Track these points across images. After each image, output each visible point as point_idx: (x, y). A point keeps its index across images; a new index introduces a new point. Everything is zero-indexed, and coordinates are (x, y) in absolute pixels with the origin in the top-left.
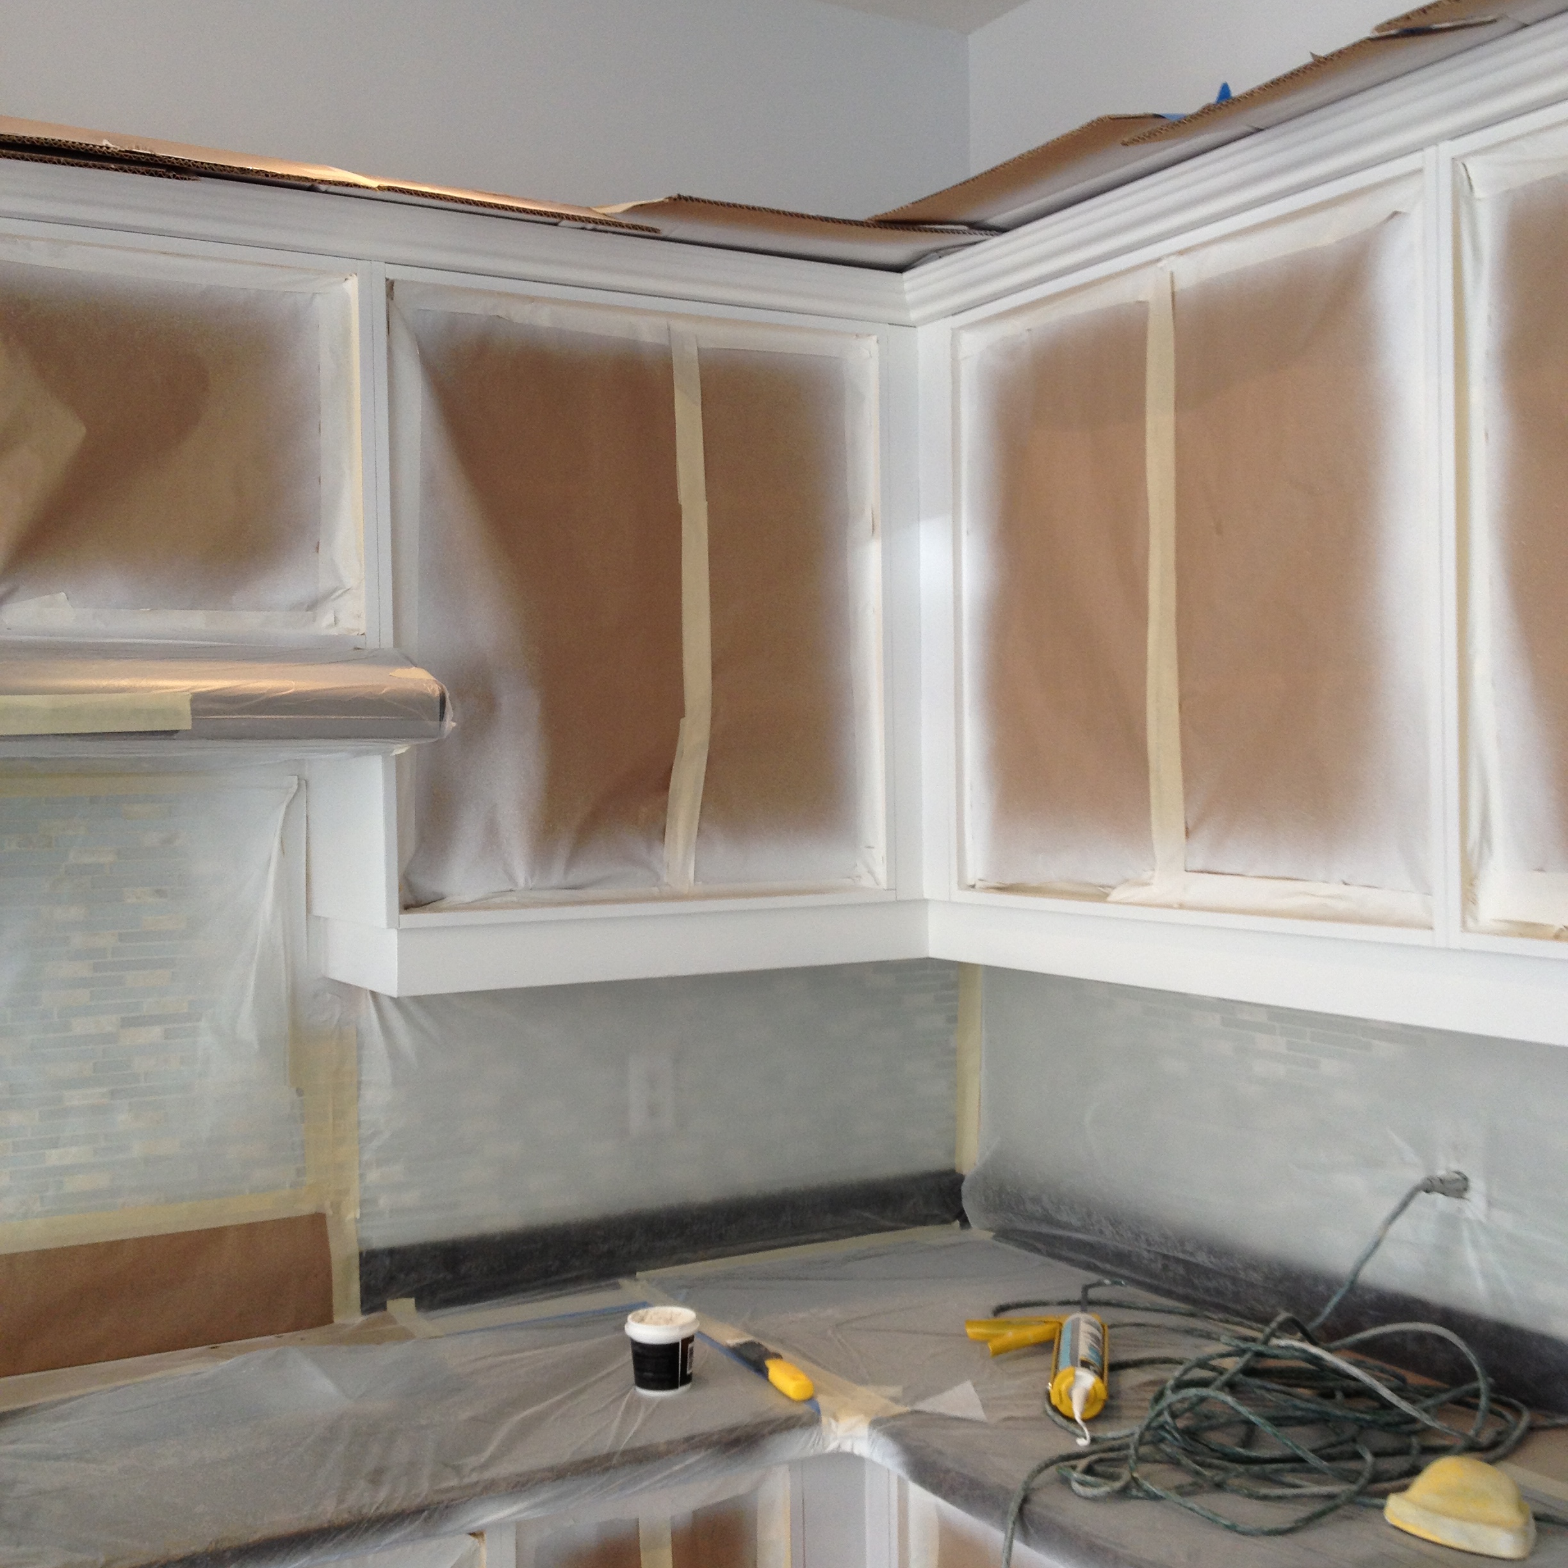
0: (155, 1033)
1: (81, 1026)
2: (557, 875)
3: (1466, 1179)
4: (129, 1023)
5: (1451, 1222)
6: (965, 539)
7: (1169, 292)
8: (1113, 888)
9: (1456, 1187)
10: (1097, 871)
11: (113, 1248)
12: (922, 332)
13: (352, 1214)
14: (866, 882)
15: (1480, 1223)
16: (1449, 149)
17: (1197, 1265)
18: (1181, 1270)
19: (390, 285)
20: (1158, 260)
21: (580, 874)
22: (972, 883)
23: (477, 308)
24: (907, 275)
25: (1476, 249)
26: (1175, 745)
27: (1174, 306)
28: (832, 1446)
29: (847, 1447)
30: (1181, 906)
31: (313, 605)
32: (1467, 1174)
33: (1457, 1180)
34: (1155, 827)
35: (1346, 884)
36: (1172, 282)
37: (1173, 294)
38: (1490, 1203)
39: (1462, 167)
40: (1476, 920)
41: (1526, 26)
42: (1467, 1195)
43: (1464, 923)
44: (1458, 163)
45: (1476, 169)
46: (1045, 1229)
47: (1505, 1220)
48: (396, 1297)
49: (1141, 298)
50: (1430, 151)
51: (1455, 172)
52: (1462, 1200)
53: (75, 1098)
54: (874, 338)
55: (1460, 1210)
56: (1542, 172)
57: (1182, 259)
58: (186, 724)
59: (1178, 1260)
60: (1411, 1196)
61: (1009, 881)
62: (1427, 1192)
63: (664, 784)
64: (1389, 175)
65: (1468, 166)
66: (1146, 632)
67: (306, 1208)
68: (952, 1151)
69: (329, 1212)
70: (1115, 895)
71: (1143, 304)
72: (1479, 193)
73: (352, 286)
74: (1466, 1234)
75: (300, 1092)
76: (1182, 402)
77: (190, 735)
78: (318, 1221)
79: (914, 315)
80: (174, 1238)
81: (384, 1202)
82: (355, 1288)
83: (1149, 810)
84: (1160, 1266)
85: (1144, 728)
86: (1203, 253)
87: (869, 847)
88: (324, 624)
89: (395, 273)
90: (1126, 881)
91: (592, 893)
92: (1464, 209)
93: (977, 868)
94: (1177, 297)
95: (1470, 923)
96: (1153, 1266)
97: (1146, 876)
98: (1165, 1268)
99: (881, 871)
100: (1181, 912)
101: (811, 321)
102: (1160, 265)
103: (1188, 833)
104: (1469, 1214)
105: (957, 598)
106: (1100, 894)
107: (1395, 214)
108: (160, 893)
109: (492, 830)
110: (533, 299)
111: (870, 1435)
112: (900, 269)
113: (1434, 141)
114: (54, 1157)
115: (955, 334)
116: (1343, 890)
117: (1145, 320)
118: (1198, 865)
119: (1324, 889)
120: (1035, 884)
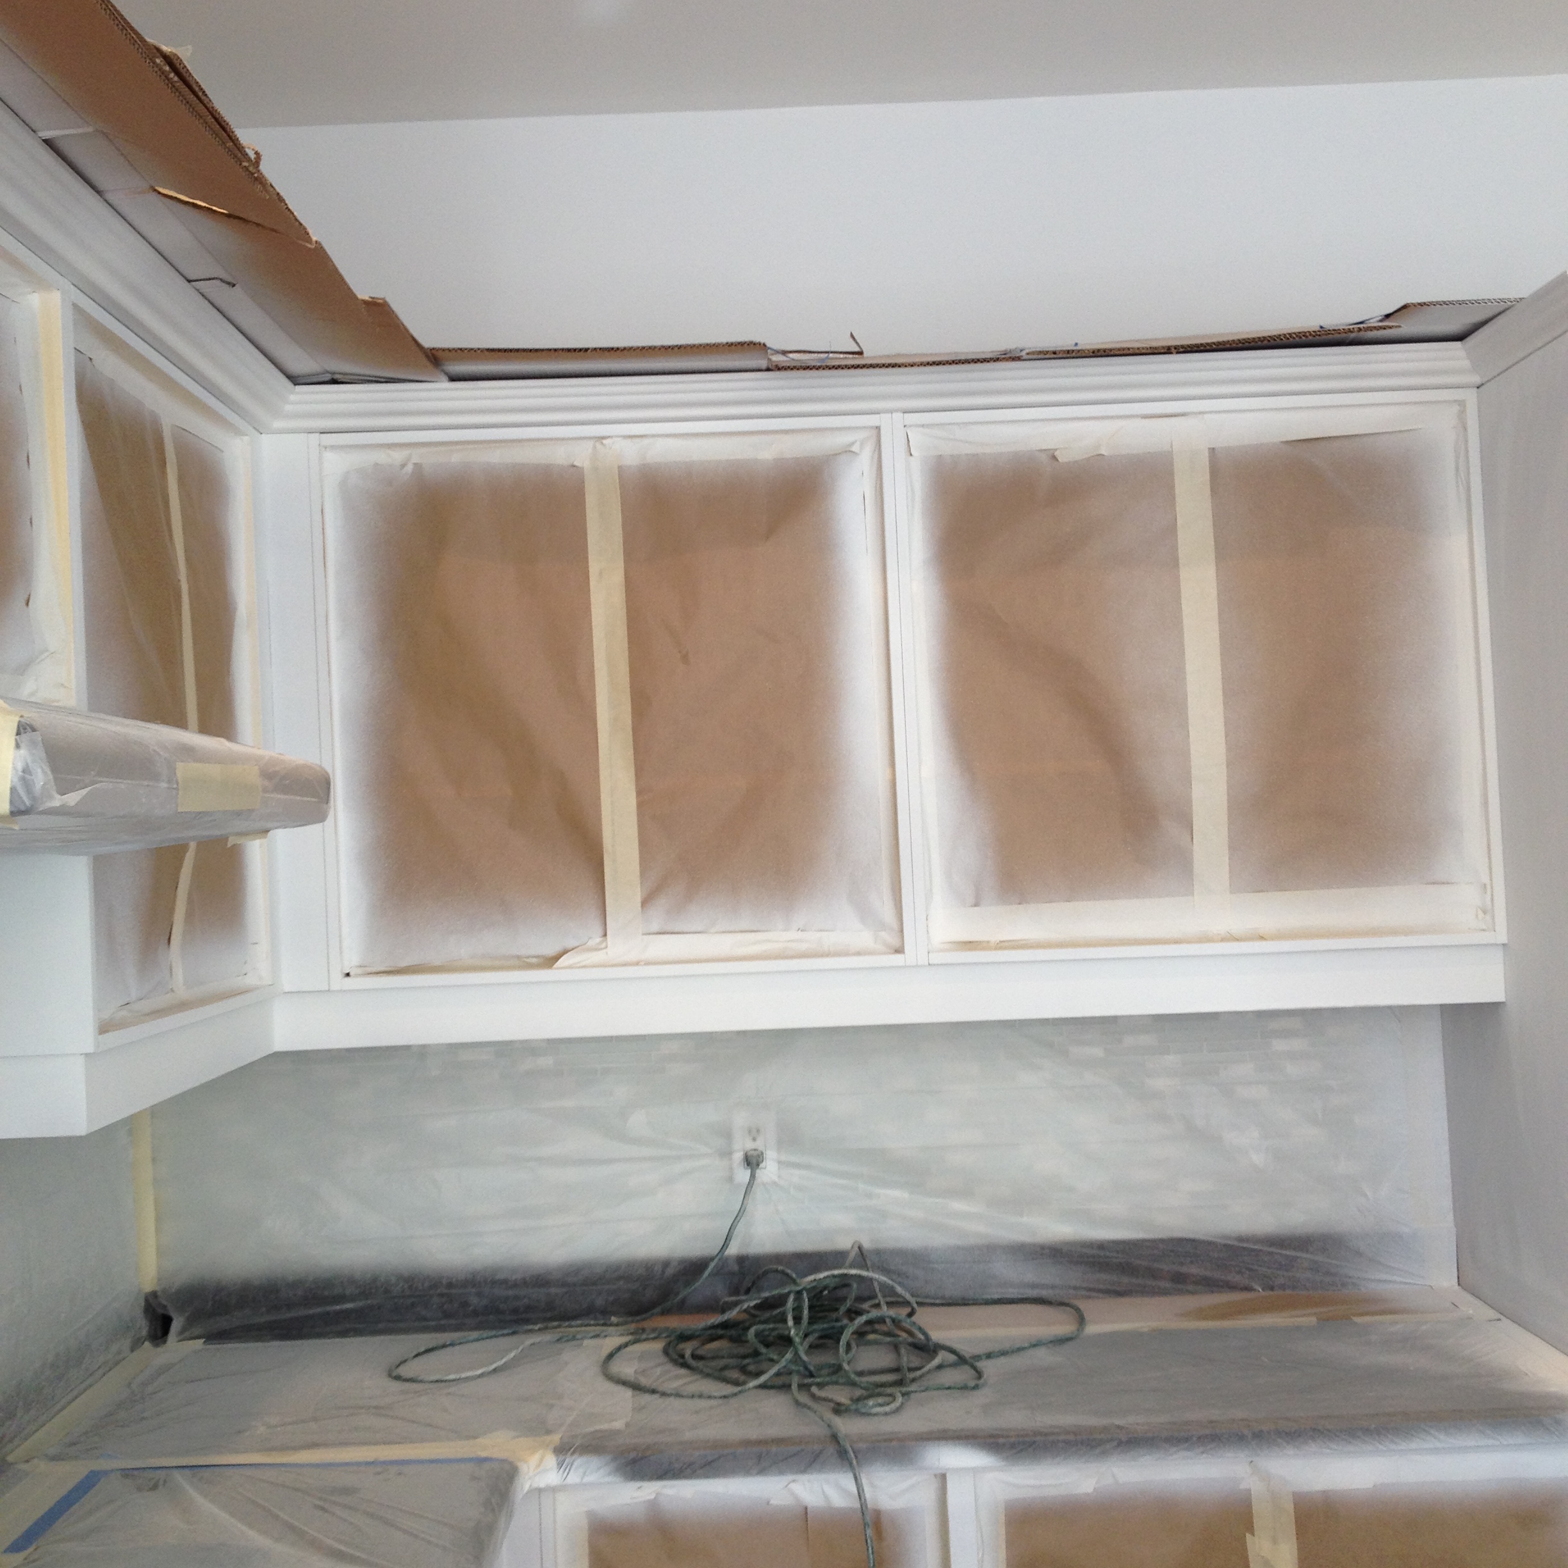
3: (763, 1153)
7: (614, 465)
8: (560, 957)
14: (253, 979)
16: (901, 418)
22: (344, 970)
27: (620, 475)
30: (640, 963)
32: (762, 1149)
35: (803, 930)
37: (619, 468)
44: (905, 430)
49: (573, 464)
50: (885, 416)
52: (759, 1170)
54: (246, 439)
57: (628, 443)
64: (846, 424)
65: (909, 433)
70: (562, 963)
71: (578, 469)
72: (914, 452)
86: (646, 441)
93: (351, 953)
94: (624, 471)
99: (264, 967)
100: (640, 967)
102: (603, 442)
103: (644, 903)
107: (848, 451)
112: (295, 380)
115: (321, 450)
116: (800, 935)
117: (581, 482)
118: (655, 927)
119: (780, 937)
120: (437, 963)
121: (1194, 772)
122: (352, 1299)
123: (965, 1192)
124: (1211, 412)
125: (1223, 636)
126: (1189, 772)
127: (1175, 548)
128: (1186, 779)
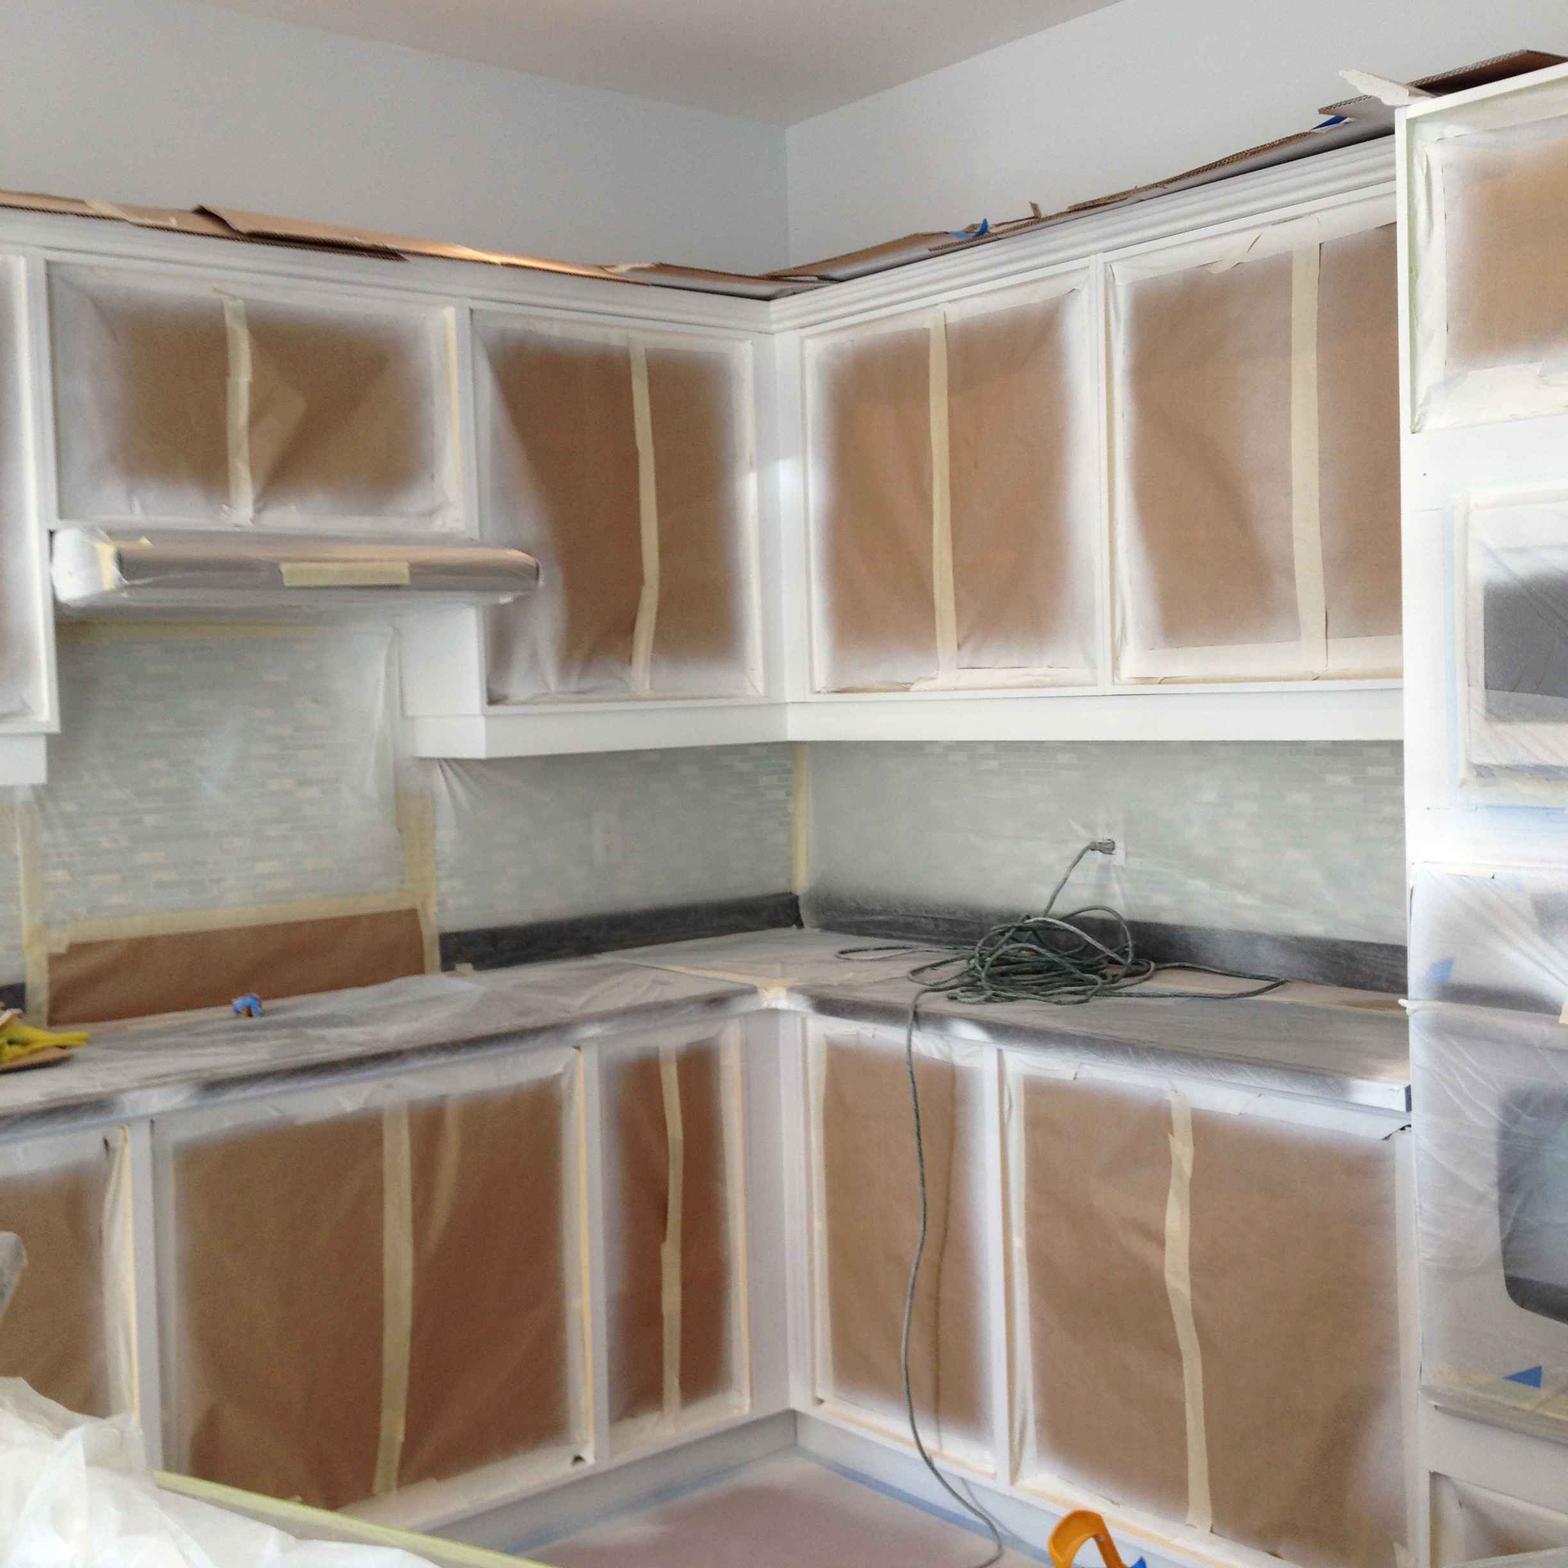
0: (313, 792)
1: (274, 785)
2: (573, 687)
3: (1114, 843)
4: (304, 783)
5: (1105, 869)
6: (810, 471)
7: (943, 323)
8: (912, 684)
9: (1107, 848)
10: (902, 674)
11: (297, 926)
12: (778, 338)
13: (433, 909)
14: (751, 692)
15: (1121, 867)
16: (1102, 257)
17: (957, 921)
18: (947, 926)
19: (472, 311)
20: (936, 305)
21: (586, 684)
22: (818, 690)
23: (518, 325)
24: (772, 303)
25: (1117, 313)
26: (950, 594)
27: (946, 332)
28: (765, 1005)
29: (773, 1005)
30: (956, 689)
31: (431, 514)
32: (1114, 840)
33: (1108, 843)
34: (939, 644)
35: (1050, 668)
36: (945, 318)
37: (946, 325)
38: (1127, 854)
39: (1109, 267)
40: (1119, 679)
41: (1142, 201)
42: (1114, 852)
43: (1113, 680)
44: (1108, 266)
45: (1117, 268)
46: (857, 918)
47: (1136, 863)
48: (460, 962)
49: (925, 327)
50: (1092, 257)
51: (1106, 270)
52: (1111, 855)
53: (271, 831)
54: (750, 342)
55: (1110, 861)
56: (1150, 274)
57: (950, 305)
58: (406, 581)
59: (944, 920)
60: (1084, 851)
61: (843, 686)
62: (1092, 850)
63: (631, 629)
64: (1070, 269)
65: (1113, 267)
66: (932, 528)
67: (405, 905)
68: (790, 880)
69: (419, 907)
70: (914, 688)
71: (927, 330)
72: (1118, 282)
73: (449, 314)
74: (1114, 875)
75: (400, 831)
76: (951, 391)
77: (407, 588)
78: (412, 916)
79: (774, 327)
80: (333, 920)
81: (451, 903)
82: (437, 956)
83: (935, 635)
84: (933, 926)
85: (932, 586)
86: (962, 303)
87: (752, 670)
88: (438, 525)
89: (475, 305)
90: (921, 678)
91: (593, 696)
92: (1110, 290)
93: (821, 681)
94: (948, 328)
95: (1117, 681)
96: (928, 927)
97: (934, 674)
98: (937, 926)
99: (760, 684)
100: (956, 692)
101: (713, 331)
102: (937, 307)
103: (959, 646)
104: (1115, 863)
105: (806, 509)
106: (905, 687)
107: (1074, 289)
108: (316, 701)
109: (534, 656)
110: (550, 319)
111: (788, 996)
112: (767, 298)
113: (1095, 252)
114: (260, 868)
115: (802, 340)
116: (1048, 671)
117: (928, 337)
118: (965, 664)
119: (1038, 671)
120: (861, 687)
121: (1296, 534)
122: (880, 914)
123: (1246, 889)
124: (1321, 210)
125: (1321, 413)
126: (1291, 535)
127: (1289, 338)
128: (1289, 540)
